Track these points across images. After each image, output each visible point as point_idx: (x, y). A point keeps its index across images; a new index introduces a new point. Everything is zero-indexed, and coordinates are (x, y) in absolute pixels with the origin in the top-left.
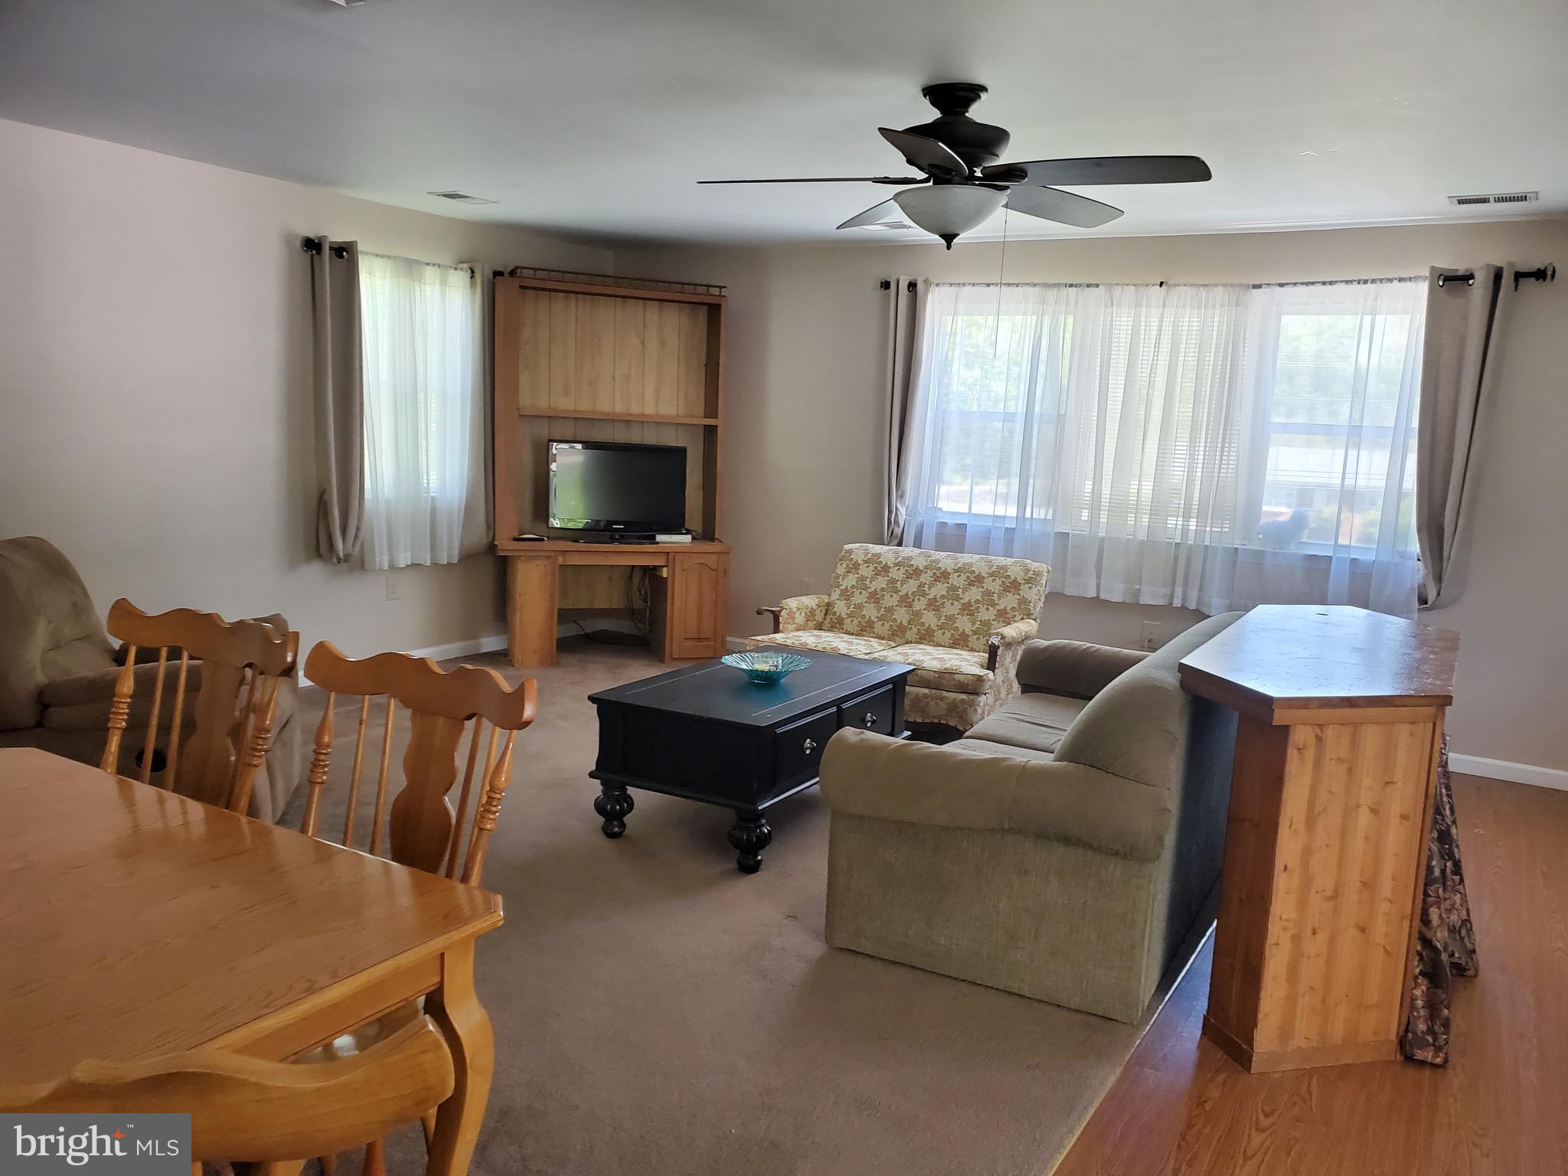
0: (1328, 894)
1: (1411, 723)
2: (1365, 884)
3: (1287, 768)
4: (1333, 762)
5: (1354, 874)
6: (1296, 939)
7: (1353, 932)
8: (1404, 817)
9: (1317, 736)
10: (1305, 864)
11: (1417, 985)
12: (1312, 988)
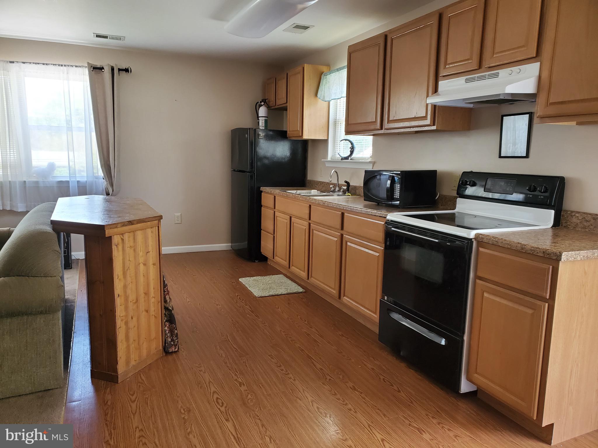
0: (134, 301)
1: (151, 228)
2: (145, 294)
3: (113, 254)
4: (129, 248)
5: (142, 291)
6: (126, 323)
7: (144, 313)
8: (154, 264)
9: (122, 239)
10: (125, 292)
11: (165, 326)
12: (134, 340)
